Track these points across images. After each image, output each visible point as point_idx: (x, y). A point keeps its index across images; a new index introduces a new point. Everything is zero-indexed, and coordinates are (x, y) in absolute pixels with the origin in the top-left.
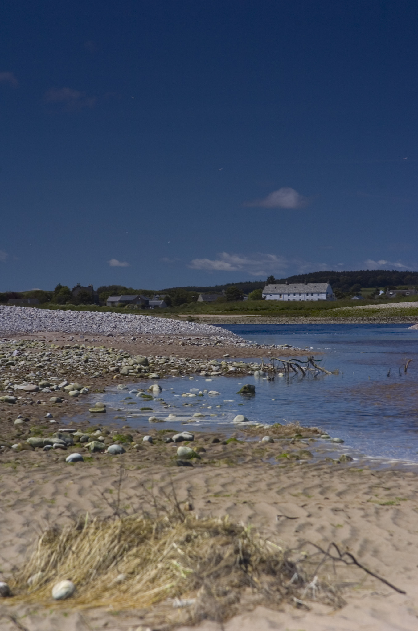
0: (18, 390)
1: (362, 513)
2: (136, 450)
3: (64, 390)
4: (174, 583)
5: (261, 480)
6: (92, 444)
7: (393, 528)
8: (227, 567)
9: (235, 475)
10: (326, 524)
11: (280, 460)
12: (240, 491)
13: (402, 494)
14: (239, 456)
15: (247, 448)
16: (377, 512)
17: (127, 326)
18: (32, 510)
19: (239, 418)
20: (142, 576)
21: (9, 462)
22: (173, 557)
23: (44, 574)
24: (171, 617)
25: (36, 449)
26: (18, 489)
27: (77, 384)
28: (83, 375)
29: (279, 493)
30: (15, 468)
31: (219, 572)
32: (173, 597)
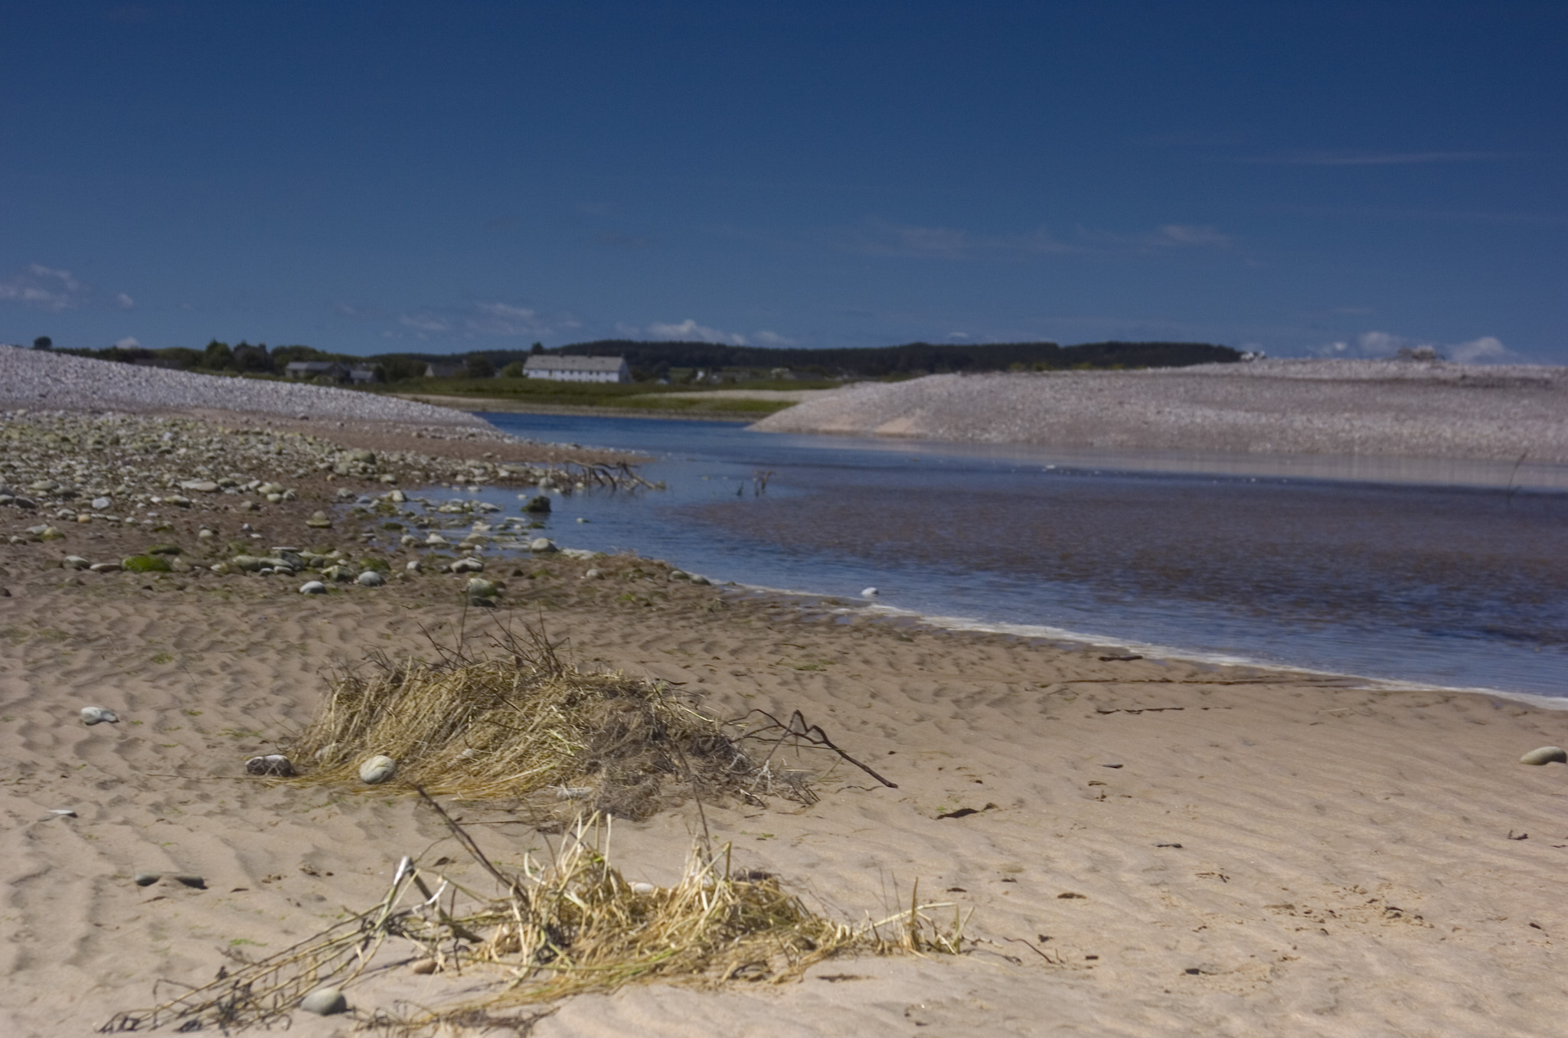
0: (188, 489)
1: (777, 679)
2: (400, 581)
3: (258, 493)
4: (556, 763)
5: (609, 630)
6: (334, 570)
7: (832, 701)
8: (634, 742)
9: (567, 621)
10: (731, 692)
11: (622, 605)
12: (582, 644)
13: (824, 655)
14: (557, 596)
15: (566, 585)
16: (797, 679)
17: (331, 406)
18: (279, 657)
19: (541, 543)
20: (502, 752)
21: (214, 589)
22: (552, 727)
23: (341, 746)
24: (559, 810)
25: (249, 573)
26: (245, 627)
27: (277, 485)
28: (279, 474)
29: (645, 646)
30: (227, 598)
31: (624, 749)
32: (557, 783)
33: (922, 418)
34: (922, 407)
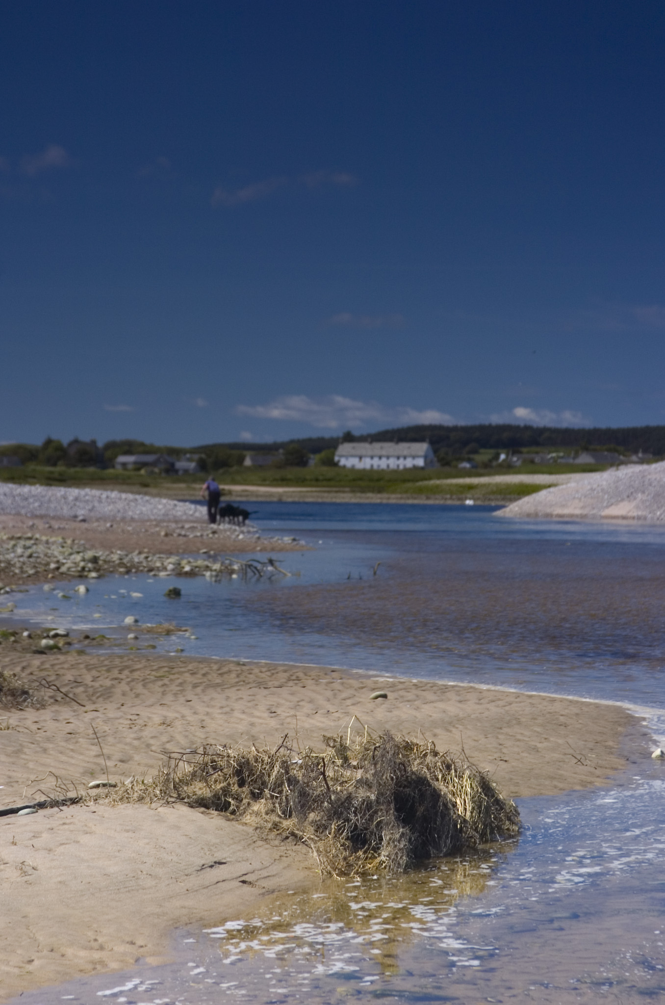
2: (12, 643)
33: (643, 502)
34: (643, 492)
